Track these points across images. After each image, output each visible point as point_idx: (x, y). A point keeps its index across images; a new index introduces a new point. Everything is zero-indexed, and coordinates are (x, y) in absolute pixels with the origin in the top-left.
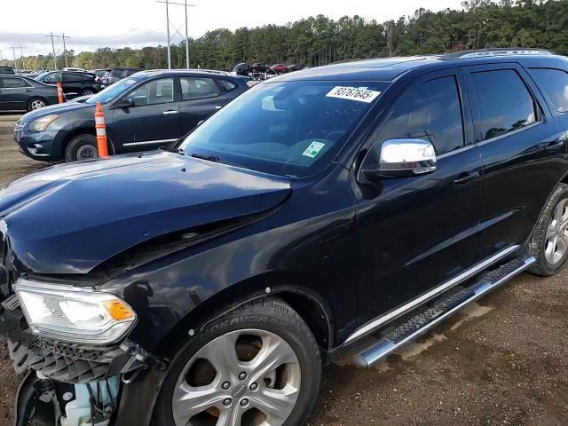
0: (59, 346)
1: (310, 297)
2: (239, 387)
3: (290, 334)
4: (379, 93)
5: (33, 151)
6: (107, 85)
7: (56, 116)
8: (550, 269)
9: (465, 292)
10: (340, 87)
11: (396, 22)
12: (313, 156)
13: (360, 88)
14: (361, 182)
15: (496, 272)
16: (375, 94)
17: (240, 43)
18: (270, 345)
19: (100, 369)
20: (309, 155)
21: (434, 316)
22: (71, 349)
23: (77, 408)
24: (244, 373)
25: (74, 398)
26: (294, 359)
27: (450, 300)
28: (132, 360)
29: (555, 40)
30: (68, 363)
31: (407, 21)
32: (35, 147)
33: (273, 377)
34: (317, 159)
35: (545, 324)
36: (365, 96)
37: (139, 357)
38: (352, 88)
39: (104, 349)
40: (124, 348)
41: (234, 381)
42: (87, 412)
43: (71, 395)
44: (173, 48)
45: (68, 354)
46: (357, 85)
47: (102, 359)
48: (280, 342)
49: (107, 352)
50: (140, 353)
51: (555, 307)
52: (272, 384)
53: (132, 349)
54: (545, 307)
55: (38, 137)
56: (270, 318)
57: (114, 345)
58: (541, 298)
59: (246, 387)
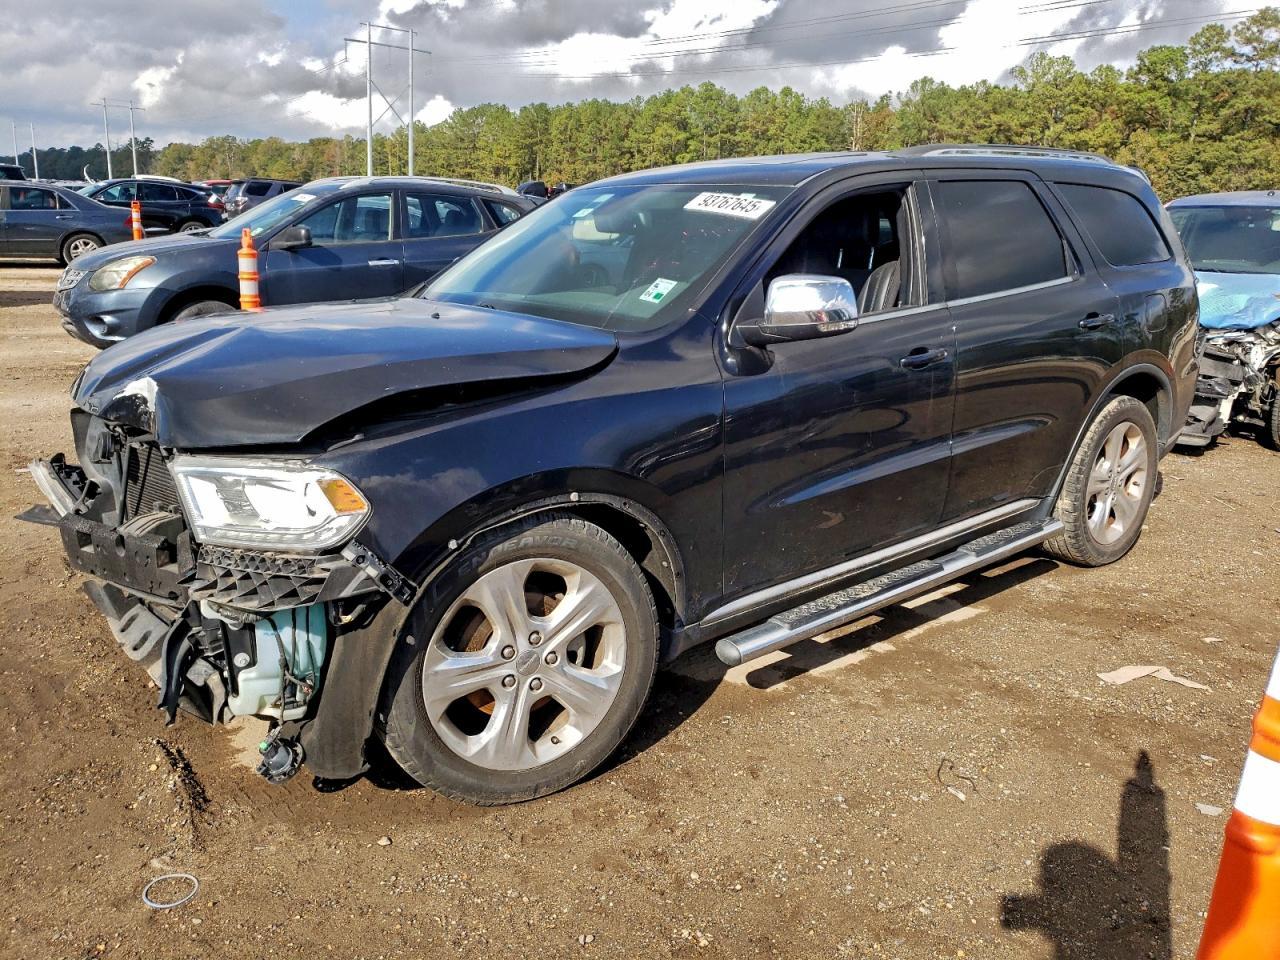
0: (242, 558)
1: (644, 522)
2: (529, 655)
3: (610, 570)
4: (773, 203)
5: (96, 331)
6: (235, 214)
7: (148, 259)
8: (1101, 554)
9: (926, 564)
10: (709, 194)
11: (871, 105)
12: (657, 301)
13: (743, 196)
14: (737, 345)
15: (988, 539)
16: (766, 206)
17: (531, 136)
18: (579, 590)
19: (308, 589)
20: (650, 299)
21: (863, 595)
22: (263, 560)
23: (257, 678)
24: (537, 633)
25: (252, 663)
26: (614, 614)
27: (897, 574)
28: (362, 576)
29: (1204, 157)
30: (256, 583)
31: (895, 105)
32: (101, 321)
33: (581, 652)
34: (664, 305)
35: (1073, 634)
36: (749, 207)
37: (372, 572)
38: (729, 196)
39: (317, 558)
40: (349, 554)
41: (522, 646)
42: (274, 686)
43: (248, 659)
44: (380, 142)
45: (257, 568)
46: (737, 191)
47: (312, 572)
48: (594, 584)
49: (320, 562)
50: (373, 564)
51: (1097, 611)
52: (580, 659)
53: (360, 559)
54: (1078, 610)
55: (109, 300)
56: (580, 542)
57: (334, 551)
58: (1074, 598)
59: (538, 659)
